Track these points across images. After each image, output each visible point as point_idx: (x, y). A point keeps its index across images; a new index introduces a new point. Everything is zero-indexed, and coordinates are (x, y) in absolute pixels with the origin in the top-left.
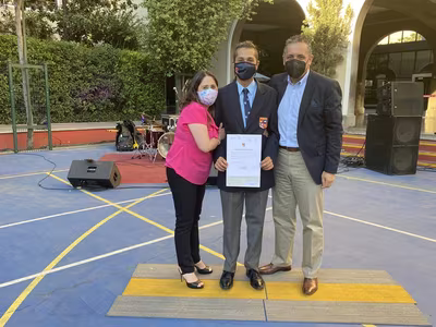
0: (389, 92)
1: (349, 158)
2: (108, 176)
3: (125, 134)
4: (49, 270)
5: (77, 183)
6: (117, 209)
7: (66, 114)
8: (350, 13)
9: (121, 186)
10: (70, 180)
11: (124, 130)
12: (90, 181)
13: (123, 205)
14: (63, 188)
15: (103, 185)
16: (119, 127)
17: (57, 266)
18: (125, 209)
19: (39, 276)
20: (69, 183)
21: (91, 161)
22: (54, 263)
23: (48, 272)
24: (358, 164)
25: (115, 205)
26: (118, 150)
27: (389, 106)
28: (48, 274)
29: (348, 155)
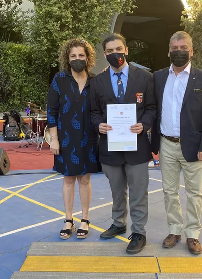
3: (12, 124)
6: (8, 194)
9: (10, 172)
11: (11, 120)
13: (15, 190)
16: (6, 117)
25: (6, 190)
26: (5, 140)
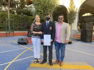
1: (77, 39)
2: (26, 42)
3: (30, 33)
4: (13, 61)
5: (19, 43)
7: (17, 29)
8: (77, 9)
9: (29, 44)
10: (18, 42)
12: (22, 43)
13: (29, 48)
14: (17, 44)
15: (25, 44)
16: (28, 32)
17: (15, 60)
18: (29, 49)
19: (11, 62)
20: (17, 43)
21: (22, 39)
22: (14, 60)
24: (79, 40)
25: (27, 48)
26: (28, 37)
27: (86, 28)
28: (13, 62)
29: (77, 38)
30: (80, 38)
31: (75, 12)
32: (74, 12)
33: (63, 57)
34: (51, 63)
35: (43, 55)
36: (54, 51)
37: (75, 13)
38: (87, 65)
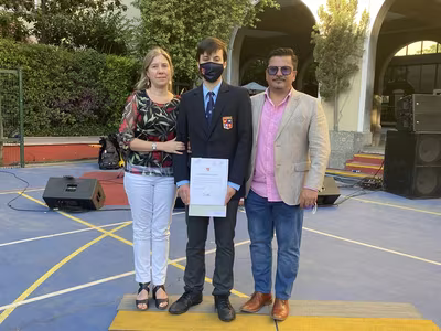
0: (410, 105)
1: (366, 180)
2: (91, 196)
3: (110, 150)
5: (54, 203)
6: (101, 234)
7: (41, 127)
8: (366, 19)
9: (104, 207)
10: (47, 200)
11: (109, 144)
12: (69, 201)
13: (108, 229)
14: (39, 210)
15: (84, 206)
16: (103, 142)
17: (27, 298)
18: (110, 233)
19: (9, 308)
20: (44, 204)
21: (70, 178)
22: (26, 294)
23: (19, 303)
24: (375, 187)
25: (98, 228)
26: (101, 168)
27: (410, 121)
28: (18, 307)
29: (364, 176)
30: (381, 177)
31: (355, 32)
32: (349, 35)
33: (287, 276)
34: (223, 308)
35: (184, 268)
36: (242, 243)
37: (356, 38)
38: (411, 317)
